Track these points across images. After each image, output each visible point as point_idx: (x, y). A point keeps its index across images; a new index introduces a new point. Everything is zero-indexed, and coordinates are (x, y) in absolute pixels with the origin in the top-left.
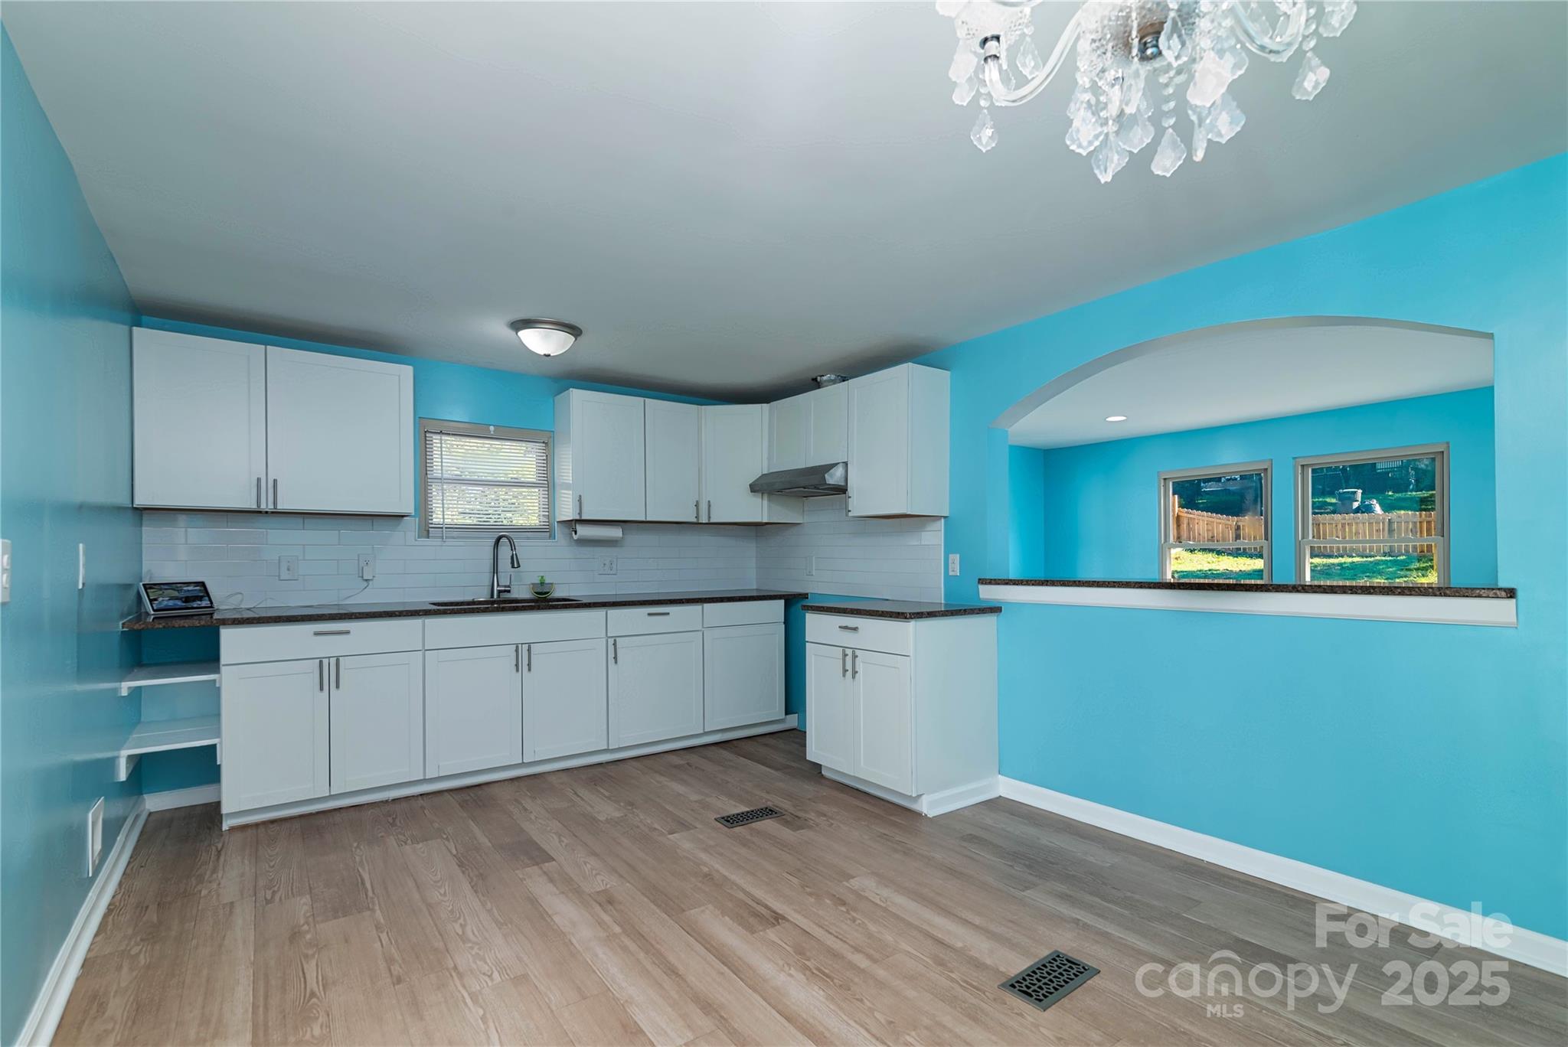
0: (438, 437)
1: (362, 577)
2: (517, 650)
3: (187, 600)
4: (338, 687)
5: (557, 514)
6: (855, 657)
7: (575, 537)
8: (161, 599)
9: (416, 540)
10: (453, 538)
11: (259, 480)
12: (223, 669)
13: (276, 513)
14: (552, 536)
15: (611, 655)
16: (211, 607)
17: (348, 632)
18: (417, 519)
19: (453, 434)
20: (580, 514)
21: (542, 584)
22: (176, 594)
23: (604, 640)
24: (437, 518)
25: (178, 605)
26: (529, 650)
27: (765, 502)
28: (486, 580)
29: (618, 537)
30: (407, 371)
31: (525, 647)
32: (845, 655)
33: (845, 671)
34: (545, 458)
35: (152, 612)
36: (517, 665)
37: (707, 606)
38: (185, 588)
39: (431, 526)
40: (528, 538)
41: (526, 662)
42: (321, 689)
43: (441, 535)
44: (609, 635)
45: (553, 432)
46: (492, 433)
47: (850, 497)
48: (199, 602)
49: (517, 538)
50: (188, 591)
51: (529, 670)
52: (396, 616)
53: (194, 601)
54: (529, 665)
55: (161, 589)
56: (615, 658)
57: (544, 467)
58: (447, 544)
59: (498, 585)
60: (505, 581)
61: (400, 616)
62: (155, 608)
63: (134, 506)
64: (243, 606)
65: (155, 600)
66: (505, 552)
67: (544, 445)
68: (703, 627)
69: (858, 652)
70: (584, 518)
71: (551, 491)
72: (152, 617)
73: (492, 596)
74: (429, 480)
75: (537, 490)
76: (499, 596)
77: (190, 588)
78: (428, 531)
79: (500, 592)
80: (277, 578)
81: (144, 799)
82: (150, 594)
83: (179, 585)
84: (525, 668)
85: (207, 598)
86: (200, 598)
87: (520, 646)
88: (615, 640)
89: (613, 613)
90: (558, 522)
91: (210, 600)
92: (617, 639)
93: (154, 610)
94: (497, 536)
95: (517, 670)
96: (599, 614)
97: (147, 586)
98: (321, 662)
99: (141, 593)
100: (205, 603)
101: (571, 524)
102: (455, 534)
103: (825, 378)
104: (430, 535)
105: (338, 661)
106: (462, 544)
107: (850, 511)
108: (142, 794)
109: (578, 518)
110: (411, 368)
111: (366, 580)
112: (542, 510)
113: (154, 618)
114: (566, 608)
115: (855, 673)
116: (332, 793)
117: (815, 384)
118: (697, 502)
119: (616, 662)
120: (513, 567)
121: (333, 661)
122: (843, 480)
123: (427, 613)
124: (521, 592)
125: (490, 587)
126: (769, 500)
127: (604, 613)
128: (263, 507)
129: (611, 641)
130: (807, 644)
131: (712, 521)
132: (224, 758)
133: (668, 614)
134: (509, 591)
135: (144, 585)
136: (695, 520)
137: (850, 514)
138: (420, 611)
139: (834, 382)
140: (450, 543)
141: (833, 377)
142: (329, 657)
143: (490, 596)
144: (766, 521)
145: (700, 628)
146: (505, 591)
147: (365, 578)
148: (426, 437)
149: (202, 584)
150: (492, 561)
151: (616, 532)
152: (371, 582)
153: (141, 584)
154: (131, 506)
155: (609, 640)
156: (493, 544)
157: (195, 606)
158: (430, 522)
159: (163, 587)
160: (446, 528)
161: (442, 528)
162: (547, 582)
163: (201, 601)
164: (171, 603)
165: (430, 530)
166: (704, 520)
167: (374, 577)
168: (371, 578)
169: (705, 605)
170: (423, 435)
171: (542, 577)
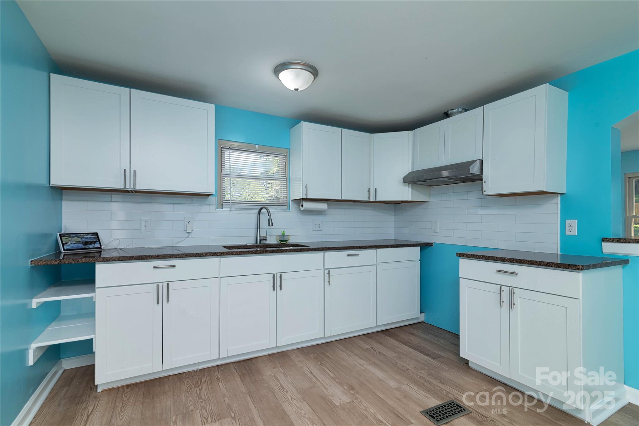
0: (228, 151)
1: (186, 231)
2: (274, 277)
3: (86, 243)
4: (168, 301)
5: (291, 196)
6: (512, 293)
7: (302, 209)
8: (69, 243)
9: (215, 210)
10: (236, 209)
11: (125, 171)
12: (97, 290)
13: (136, 192)
14: (288, 209)
15: (327, 279)
16: (100, 248)
17: (174, 266)
18: (216, 197)
19: (236, 149)
20: (306, 195)
21: (283, 235)
22: (79, 240)
23: (323, 270)
24: (227, 197)
25: (79, 247)
26: (281, 277)
27: (410, 189)
28: (253, 232)
29: (326, 209)
30: (211, 108)
31: (278, 275)
32: (501, 291)
33: (501, 302)
34: (284, 164)
35: (63, 251)
36: (274, 286)
37: (379, 250)
38: (85, 237)
39: (223, 201)
40: (276, 209)
41: (278, 284)
42: (158, 303)
43: (229, 207)
44: (325, 268)
45: (289, 149)
46: (257, 149)
47: (485, 182)
48: (93, 245)
49: (272, 209)
50: (87, 238)
51: (281, 289)
52: (203, 256)
53: (91, 244)
54: (281, 286)
55: (70, 237)
56: (329, 282)
57: (284, 169)
58: (232, 212)
59: (260, 236)
60: (263, 234)
61: (206, 256)
62: (65, 249)
63: (51, 186)
64: (118, 247)
65: (66, 243)
66: (264, 217)
67: (284, 157)
68: (377, 263)
69: (515, 290)
70: (309, 197)
71: (288, 183)
72: (63, 254)
73: (257, 243)
74: (223, 175)
75: (279, 182)
76: (260, 243)
77: (88, 236)
78: (222, 204)
79: (261, 240)
80: (139, 231)
81: (62, 362)
82: (63, 240)
83: (82, 235)
84: (278, 288)
85: (98, 242)
86: (94, 243)
87: (275, 274)
88: (329, 271)
89: (328, 254)
90: (291, 200)
91: (100, 244)
92: (330, 270)
93: (64, 250)
94: (259, 208)
95: (274, 290)
96: (319, 255)
97: (62, 235)
98: (158, 286)
99: (58, 239)
100: (97, 245)
101: (299, 202)
102: (237, 206)
103: (454, 111)
104: (223, 207)
105: (168, 285)
106: (241, 212)
107: (485, 191)
108: (60, 359)
109: (305, 197)
110: (213, 106)
111: (188, 232)
112: (282, 193)
113: (64, 255)
114: (302, 251)
115: (512, 305)
116: (163, 369)
117: (447, 115)
118: (369, 189)
119: (329, 284)
120: (269, 226)
121: (165, 284)
122: (479, 171)
123: (222, 254)
124: (272, 240)
125: (256, 237)
126: (412, 188)
127: (323, 254)
128: (128, 187)
129: (327, 271)
130: (460, 279)
131: (378, 200)
132: (96, 348)
133: (359, 255)
134: (266, 240)
135: (60, 235)
136: (367, 200)
137: (485, 193)
138: (217, 253)
139: (461, 112)
140: (234, 212)
141: (460, 110)
142: (163, 282)
143: (255, 243)
144: (410, 200)
145: (375, 264)
146: (264, 239)
147: (187, 231)
148: (221, 150)
149: (96, 234)
150: (257, 222)
151: (324, 206)
152: (190, 234)
153: (58, 234)
154: (48, 185)
155: (325, 270)
156: (257, 212)
157: (91, 247)
158: (223, 199)
159: (72, 236)
160: (232, 203)
161: (230, 203)
162: (285, 235)
163: (94, 244)
164: (76, 245)
165: (223, 204)
166: (372, 199)
167: (192, 230)
168: (191, 231)
169: (378, 250)
170: (220, 150)
171: (284, 231)
